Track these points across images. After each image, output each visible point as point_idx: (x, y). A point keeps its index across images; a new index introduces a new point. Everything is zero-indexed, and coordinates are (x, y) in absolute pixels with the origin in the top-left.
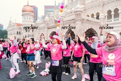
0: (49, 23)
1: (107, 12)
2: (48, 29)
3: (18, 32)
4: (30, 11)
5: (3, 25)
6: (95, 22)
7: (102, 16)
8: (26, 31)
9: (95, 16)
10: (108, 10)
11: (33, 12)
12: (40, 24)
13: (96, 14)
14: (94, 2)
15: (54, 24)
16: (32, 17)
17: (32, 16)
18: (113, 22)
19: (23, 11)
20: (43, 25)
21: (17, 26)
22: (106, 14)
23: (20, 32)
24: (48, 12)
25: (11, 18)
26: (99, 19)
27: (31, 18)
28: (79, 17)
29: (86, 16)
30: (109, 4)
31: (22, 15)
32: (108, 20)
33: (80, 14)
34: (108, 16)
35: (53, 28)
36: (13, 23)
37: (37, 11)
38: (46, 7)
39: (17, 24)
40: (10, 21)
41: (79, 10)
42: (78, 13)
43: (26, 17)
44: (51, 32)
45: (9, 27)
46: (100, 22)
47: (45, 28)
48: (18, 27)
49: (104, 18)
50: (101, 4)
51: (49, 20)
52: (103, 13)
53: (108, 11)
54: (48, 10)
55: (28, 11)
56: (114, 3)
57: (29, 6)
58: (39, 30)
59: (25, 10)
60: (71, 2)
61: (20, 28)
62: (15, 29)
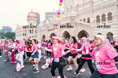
0: (49, 26)
1: (96, 17)
2: (48, 31)
3: (24, 34)
6: (86, 25)
7: (92, 20)
8: (31, 33)
10: (97, 15)
11: (36, 18)
12: (42, 27)
13: (87, 18)
14: (86, 9)
15: (53, 27)
16: (35, 21)
18: (101, 24)
19: (28, 17)
20: (44, 28)
22: (96, 19)
23: (25, 34)
24: (48, 18)
25: (18, 22)
26: (90, 23)
28: (73, 21)
29: (79, 21)
30: (97, 11)
31: (27, 20)
32: (97, 24)
33: (74, 18)
34: (97, 20)
35: (52, 30)
36: (20, 27)
37: (39, 17)
38: (47, 14)
40: (18, 25)
42: (72, 18)
43: (30, 21)
45: (17, 30)
46: (90, 25)
47: (45, 30)
49: (93, 22)
50: (91, 10)
51: (49, 24)
52: (93, 18)
54: (48, 16)
55: (32, 17)
56: (101, 10)
57: (33, 13)
58: (41, 32)
59: (30, 16)
60: (66, 9)
61: (26, 31)
62: (21, 31)
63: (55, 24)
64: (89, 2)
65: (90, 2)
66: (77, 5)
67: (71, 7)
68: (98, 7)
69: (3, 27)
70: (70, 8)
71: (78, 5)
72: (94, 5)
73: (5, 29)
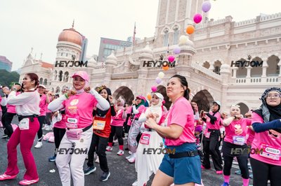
0: (115, 67)
2: (112, 79)
3: (42, 79)
4: (74, 42)
5: (11, 63)
6: (213, 79)
7: (226, 68)
8: (61, 80)
9: (212, 68)
11: (80, 44)
12: (96, 68)
13: (213, 63)
14: (212, 40)
15: (126, 71)
16: (76, 52)
17: (78, 50)
18: (248, 82)
19: (60, 39)
20: (103, 70)
21: (42, 66)
23: (46, 80)
25: (32, 49)
26: (220, 74)
27: (75, 54)
28: (186, 63)
30: (242, 48)
31: (57, 47)
32: (238, 79)
33: (189, 56)
34: (237, 71)
35: (124, 79)
36: (34, 60)
37: (85, 44)
38: (104, 41)
39: (43, 63)
40: (30, 55)
41: (188, 48)
42: (185, 54)
43: (65, 51)
44: (117, 88)
45: (25, 67)
46: (221, 80)
47: (104, 76)
48: (44, 68)
49: (229, 74)
50: (226, 45)
51: (115, 62)
55: (70, 41)
56: (253, 47)
58: (92, 79)
60: (163, 34)
61: (48, 73)
63: (132, 65)
64: (224, 24)
65: (226, 25)
67: (177, 29)
70: (173, 31)
72: (236, 32)
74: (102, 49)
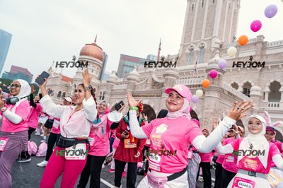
0: (137, 84)
1: (268, 84)
3: (60, 92)
4: (96, 57)
5: (32, 75)
7: (257, 91)
9: (241, 89)
10: (272, 81)
11: (100, 59)
12: (117, 84)
13: (242, 84)
15: (148, 88)
16: (97, 67)
17: (98, 65)
19: (82, 54)
20: (124, 87)
21: (62, 80)
22: (268, 90)
23: (64, 93)
24: (125, 68)
26: (249, 96)
27: (95, 69)
28: (216, 82)
30: (276, 70)
32: (271, 103)
33: (219, 75)
34: (270, 94)
35: (146, 96)
36: (54, 74)
37: (105, 61)
39: (63, 76)
47: (125, 93)
48: (64, 82)
49: (260, 97)
51: (137, 78)
52: (260, 86)
53: (271, 84)
54: (126, 63)
55: (92, 55)
57: (96, 45)
58: (112, 95)
59: (87, 51)
60: (188, 51)
61: (67, 86)
62: (55, 85)
63: (156, 82)
64: (255, 44)
65: (258, 45)
66: (218, 46)
67: (203, 47)
68: (277, 60)
69: (13, 67)
70: (199, 49)
71: (221, 46)
72: (268, 52)
73: (15, 72)
74: (122, 66)
